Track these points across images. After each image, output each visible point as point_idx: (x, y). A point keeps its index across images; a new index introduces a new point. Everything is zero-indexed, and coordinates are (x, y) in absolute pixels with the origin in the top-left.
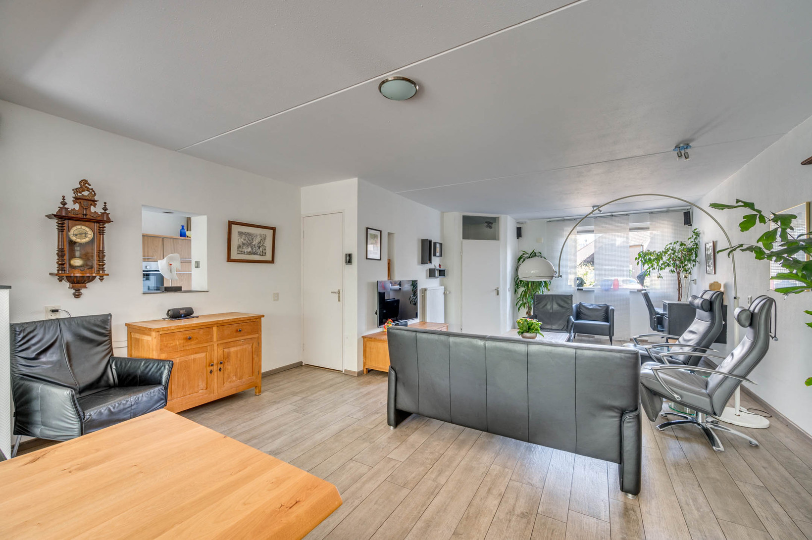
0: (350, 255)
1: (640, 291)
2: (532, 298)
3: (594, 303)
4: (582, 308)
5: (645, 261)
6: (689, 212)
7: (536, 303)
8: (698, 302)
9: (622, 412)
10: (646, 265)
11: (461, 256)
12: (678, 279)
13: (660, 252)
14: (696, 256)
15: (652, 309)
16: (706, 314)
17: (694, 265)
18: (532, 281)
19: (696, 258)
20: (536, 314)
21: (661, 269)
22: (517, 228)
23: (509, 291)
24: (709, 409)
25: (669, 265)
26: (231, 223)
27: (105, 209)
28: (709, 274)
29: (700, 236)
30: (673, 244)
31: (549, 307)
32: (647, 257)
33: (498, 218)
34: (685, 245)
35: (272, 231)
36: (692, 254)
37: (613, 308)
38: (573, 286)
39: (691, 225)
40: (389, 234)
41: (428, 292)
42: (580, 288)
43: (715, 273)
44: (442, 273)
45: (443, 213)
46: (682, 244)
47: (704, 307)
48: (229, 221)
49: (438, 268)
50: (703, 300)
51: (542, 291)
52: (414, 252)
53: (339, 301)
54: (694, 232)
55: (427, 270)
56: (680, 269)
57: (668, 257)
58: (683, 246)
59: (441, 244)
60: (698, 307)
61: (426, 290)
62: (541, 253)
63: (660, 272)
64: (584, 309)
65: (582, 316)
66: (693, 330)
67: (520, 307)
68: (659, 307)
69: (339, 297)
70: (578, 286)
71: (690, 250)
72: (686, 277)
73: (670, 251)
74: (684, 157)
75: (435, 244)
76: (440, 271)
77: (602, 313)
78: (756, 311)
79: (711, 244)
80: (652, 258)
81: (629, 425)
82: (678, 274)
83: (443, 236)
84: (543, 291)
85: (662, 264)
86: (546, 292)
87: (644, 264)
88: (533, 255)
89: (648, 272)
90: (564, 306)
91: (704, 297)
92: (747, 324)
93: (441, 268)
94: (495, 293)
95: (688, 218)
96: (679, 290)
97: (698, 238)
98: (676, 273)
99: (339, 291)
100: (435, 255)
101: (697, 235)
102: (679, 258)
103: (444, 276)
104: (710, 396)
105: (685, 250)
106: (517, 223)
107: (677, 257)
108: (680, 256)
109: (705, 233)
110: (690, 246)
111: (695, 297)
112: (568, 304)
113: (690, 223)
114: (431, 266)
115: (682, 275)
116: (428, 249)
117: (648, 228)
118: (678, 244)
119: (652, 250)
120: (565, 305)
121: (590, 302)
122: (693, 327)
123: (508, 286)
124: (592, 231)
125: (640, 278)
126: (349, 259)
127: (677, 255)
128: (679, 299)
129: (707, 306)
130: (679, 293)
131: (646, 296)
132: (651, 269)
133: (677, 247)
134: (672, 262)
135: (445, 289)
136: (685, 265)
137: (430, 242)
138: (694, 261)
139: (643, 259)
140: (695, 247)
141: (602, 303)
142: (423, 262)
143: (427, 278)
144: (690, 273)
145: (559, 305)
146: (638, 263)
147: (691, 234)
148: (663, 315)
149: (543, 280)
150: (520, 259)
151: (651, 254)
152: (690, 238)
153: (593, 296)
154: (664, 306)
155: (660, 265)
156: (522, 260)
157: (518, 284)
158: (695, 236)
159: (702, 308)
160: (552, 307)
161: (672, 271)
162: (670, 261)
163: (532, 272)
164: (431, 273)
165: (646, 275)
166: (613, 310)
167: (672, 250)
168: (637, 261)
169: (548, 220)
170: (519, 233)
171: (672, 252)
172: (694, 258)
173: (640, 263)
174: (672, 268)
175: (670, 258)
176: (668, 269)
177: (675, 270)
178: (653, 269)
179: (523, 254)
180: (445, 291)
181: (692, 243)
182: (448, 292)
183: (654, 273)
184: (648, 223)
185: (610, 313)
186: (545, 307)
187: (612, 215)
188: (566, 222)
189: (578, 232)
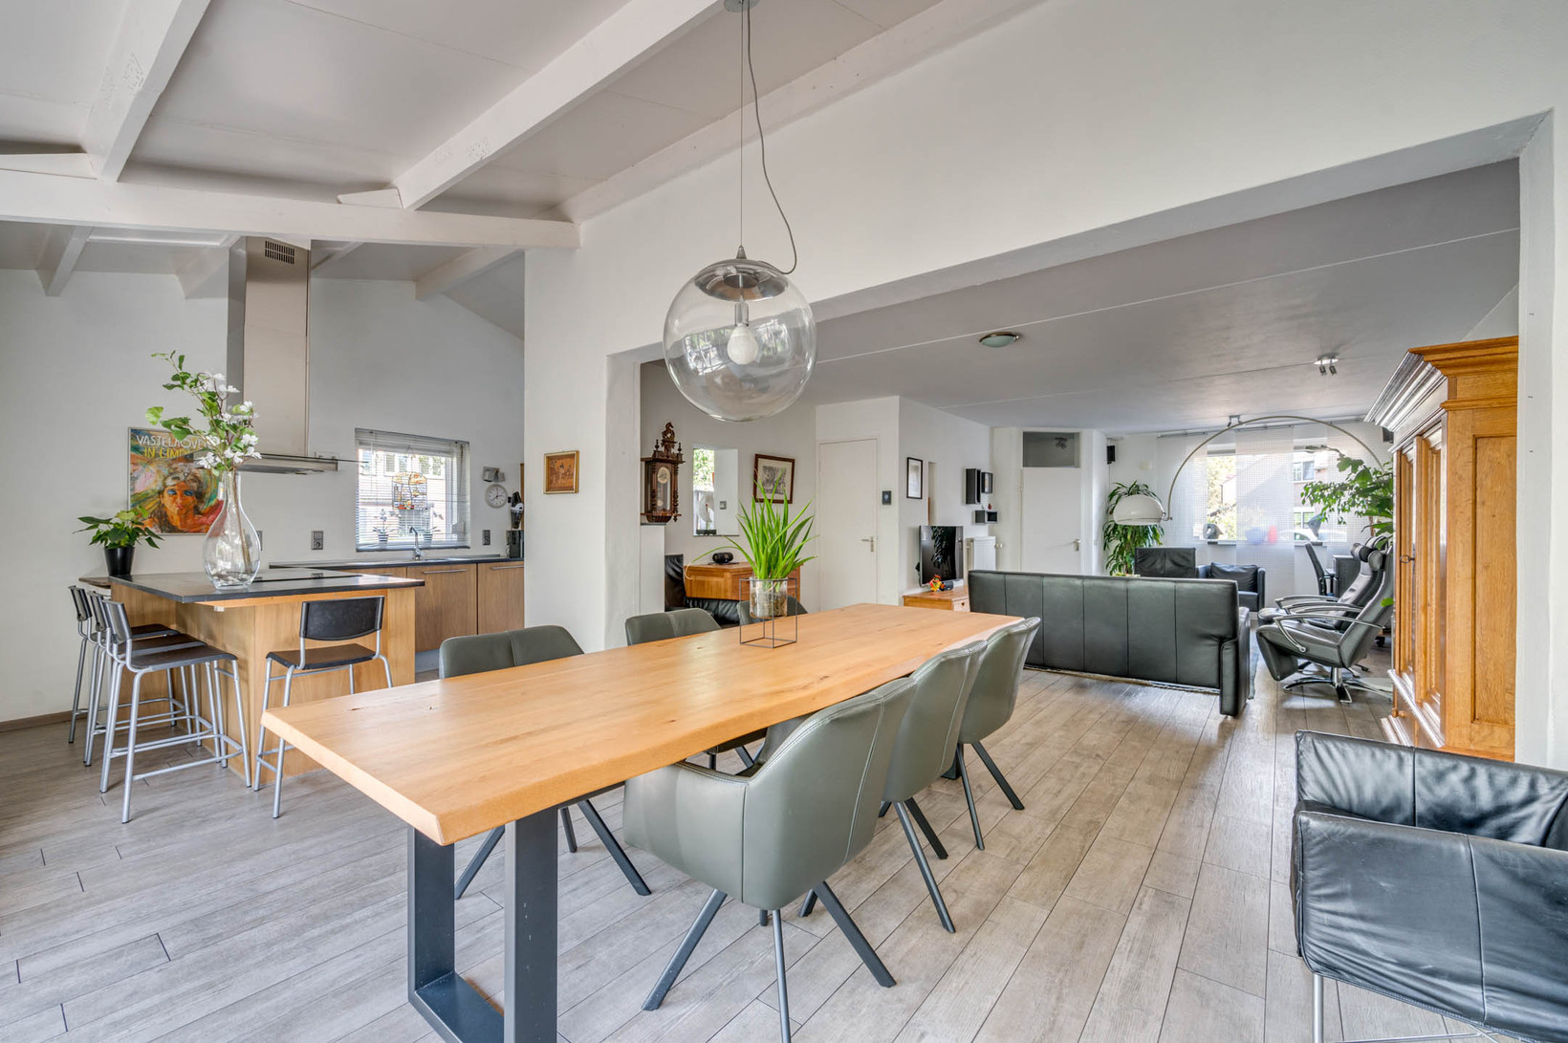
0: (889, 493)
2: (1132, 556)
3: (1235, 564)
4: (1215, 570)
5: (1316, 497)
7: (1138, 560)
9: (1221, 640)
11: (1021, 491)
13: (1339, 485)
15: (1318, 568)
18: (1133, 527)
21: (1343, 510)
22: (1108, 447)
23: (1095, 544)
24: (1337, 660)
25: (1353, 504)
26: (758, 457)
27: (680, 450)
31: (1158, 565)
32: (1318, 493)
33: (1078, 434)
35: (791, 463)
37: (1264, 569)
38: (1202, 538)
40: (930, 463)
41: (976, 544)
42: (1213, 540)
44: (993, 517)
45: (992, 429)
48: (756, 455)
49: (987, 509)
51: (1149, 543)
52: (957, 487)
53: (872, 550)
55: (973, 513)
59: (991, 476)
60: (1358, 558)
61: (972, 540)
62: (1147, 487)
63: (1342, 515)
64: (1218, 571)
67: (1113, 569)
69: (872, 546)
70: (1209, 538)
74: (1330, 372)
75: (984, 474)
76: (990, 514)
77: (1249, 579)
80: (1327, 493)
81: (1228, 651)
83: (992, 463)
84: (1151, 544)
85: (1344, 504)
86: (1155, 545)
87: (1312, 503)
88: (1134, 490)
89: (1324, 516)
90: (1182, 564)
93: (992, 510)
94: (1073, 547)
99: (872, 538)
100: (983, 491)
103: (996, 520)
104: (1339, 647)
106: (1108, 439)
112: (1189, 561)
114: (977, 507)
116: (975, 483)
117: (1324, 447)
120: (1184, 563)
121: (1228, 562)
123: (1094, 537)
124: (1234, 452)
126: (887, 499)
131: (1309, 549)
132: (1328, 509)
135: (997, 541)
137: (979, 472)
139: (1311, 495)
141: (1248, 563)
142: (969, 500)
143: (972, 524)
145: (1175, 563)
146: (1304, 502)
148: (1332, 576)
149: (1148, 524)
150: (1113, 497)
151: (1326, 488)
153: (1233, 554)
154: (1334, 563)
156: (1115, 498)
157: (1109, 535)
160: (1163, 566)
163: (1132, 513)
164: (979, 517)
165: (1320, 519)
166: (1263, 573)
168: (1302, 497)
169: (1159, 434)
170: (1111, 454)
173: (1308, 500)
174: (1359, 508)
176: (1353, 510)
179: (1118, 488)
180: (997, 542)
182: (1000, 545)
183: (1334, 516)
184: (1325, 438)
185: (1260, 578)
186: (1153, 567)
187: (1266, 427)
188: (1189, 437)
189: (1209, 453)
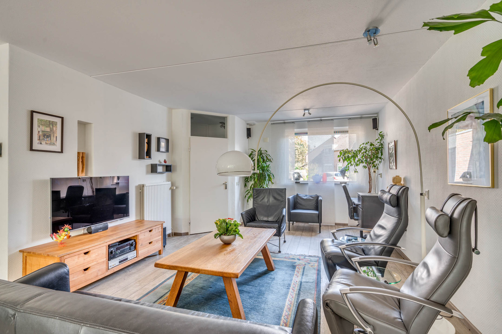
1: (341, 183)
3: (308, 194)
4: (299, 198)
5: (345, 158)
6: (376, 118)
7: (255, 197)
8: (386, 197)
10: (346, 161)
11: (189, 152)
12: (369, 173)
13: (356, 150)
14: (382, 154)
15: (350, 200)
16: (393, 210)
17: (380, 161)
19: (381, 156)
20: (255, 207)
21: (357, 165)
22: (247, 129)
23: (237, 184)
25: (362, 162)
28: (391, 169)
29: (385, 137)
30: (365, 144)
31: (266, 200)
32: (346, 155)
33: (226, 117)
34: (373, 145)
36: (378, 153)
37: (321, 198)
38: (291, 181)
39: (378, 129)
41: (145, 188)
42: (298, 181)
43: (396, 169)
44: (168, 168)
45: (170, 110)
46: (371, 145)
47: (392, 203)
49: (162, 163)
50: (391, 195)
51: (267, 184)
54: (380, 135)
55: (147, 166)
56: (371, 165)
57: (362, 155)
58: (372, 146)
59: (167, 141)
60: (386, 202)
61: (143, 186)
62: (267, 152)
63: (356, 167)
64: (300, 200)
65: (298, 206)
66: (383, 225)
68: (355, 197)
71: (377, 149)
72: (375, 172)
73: (363, 150)
74: (373, 43)
75: (159, 139)
76: (165, 166)
77: (313, 203)
78: (456, 215)
79: (393, 143)
80: (350, 156)
82: (369, 169)
83: (170, 132)
85: (357, 161)
86: (271, 186)
87: (344, 161)
89: (348, 168)
91: (391, 191)
92: (446, 233)
93: (168, 164)
94: (224, 186)
95: (375, 124)
96: (370, 183)
97: (383, 139)
98: (367, 168)
100: (158, 150)
101: (382, 136)
102: (369, 156)
103: (171, 171)
105: (374, 149)
106: (247, 124)
107: (368, 155)
108: (370, 154)
109: (388, 135)
110: (377, 146)
111: (383, 192)
112: (282, 197)
113: (377, 128)
114: (152, 162)
115: (372, 170)
116: (147, 144)
117: (347, 132)
118: (369, 144)
119: (350, 149)
120: (280, 198)
121: (305, 194)
122: (382, 222)
124: (306, 133)
125: (342, 172)
127: (368, 153)
128: (370, 192)
129: (394, 202)
130: (370, 184)
131: (345, 188)
132: (350, 165)
133: (368, 147)
134: (364, 159)
135: (172, 185)
136: (374, 162)
137: (149, 137)
138: (380, 158)
139: (343, 157)
140: (381, 147)
141: (314, 194)
142: (140, 157)
143: (146, 174)
144: (377, 168)
145: (275, 198)
146: (340, 160)
147: (377, 136)
148: (357, 205)
151: (349, 152)
152: (377, 139)
153: (307, 188)
154: (359, 197)
155: (356, 162)
158: (380, 138)
159: (390, 203)
160: (269, 200)
161: (365, 167)
162: (363, 159)
164: (153, 169)
165: (346, 170)
166: (321, 201)
167: (365, 149)
168: (339, 158)
169: (272, 122)
170: (249, 133)
171: (365, 151)
172: (380, 156)
173: (341, 159)
174: (364, 164)
175: (363, 156)
176: (361, 165)
177: (367, 166)
178: (351, 165)
181: (379, 144)
182: (175, 188)
183: (352, 168)
184: (348, 127)
185: (319, 203)
186: (263, 200)
187: (321, 120)
188: (287, 125)
189: (296, 134)
